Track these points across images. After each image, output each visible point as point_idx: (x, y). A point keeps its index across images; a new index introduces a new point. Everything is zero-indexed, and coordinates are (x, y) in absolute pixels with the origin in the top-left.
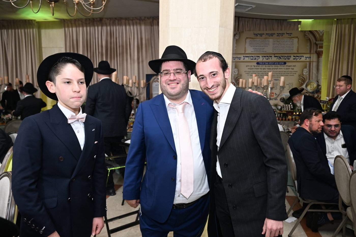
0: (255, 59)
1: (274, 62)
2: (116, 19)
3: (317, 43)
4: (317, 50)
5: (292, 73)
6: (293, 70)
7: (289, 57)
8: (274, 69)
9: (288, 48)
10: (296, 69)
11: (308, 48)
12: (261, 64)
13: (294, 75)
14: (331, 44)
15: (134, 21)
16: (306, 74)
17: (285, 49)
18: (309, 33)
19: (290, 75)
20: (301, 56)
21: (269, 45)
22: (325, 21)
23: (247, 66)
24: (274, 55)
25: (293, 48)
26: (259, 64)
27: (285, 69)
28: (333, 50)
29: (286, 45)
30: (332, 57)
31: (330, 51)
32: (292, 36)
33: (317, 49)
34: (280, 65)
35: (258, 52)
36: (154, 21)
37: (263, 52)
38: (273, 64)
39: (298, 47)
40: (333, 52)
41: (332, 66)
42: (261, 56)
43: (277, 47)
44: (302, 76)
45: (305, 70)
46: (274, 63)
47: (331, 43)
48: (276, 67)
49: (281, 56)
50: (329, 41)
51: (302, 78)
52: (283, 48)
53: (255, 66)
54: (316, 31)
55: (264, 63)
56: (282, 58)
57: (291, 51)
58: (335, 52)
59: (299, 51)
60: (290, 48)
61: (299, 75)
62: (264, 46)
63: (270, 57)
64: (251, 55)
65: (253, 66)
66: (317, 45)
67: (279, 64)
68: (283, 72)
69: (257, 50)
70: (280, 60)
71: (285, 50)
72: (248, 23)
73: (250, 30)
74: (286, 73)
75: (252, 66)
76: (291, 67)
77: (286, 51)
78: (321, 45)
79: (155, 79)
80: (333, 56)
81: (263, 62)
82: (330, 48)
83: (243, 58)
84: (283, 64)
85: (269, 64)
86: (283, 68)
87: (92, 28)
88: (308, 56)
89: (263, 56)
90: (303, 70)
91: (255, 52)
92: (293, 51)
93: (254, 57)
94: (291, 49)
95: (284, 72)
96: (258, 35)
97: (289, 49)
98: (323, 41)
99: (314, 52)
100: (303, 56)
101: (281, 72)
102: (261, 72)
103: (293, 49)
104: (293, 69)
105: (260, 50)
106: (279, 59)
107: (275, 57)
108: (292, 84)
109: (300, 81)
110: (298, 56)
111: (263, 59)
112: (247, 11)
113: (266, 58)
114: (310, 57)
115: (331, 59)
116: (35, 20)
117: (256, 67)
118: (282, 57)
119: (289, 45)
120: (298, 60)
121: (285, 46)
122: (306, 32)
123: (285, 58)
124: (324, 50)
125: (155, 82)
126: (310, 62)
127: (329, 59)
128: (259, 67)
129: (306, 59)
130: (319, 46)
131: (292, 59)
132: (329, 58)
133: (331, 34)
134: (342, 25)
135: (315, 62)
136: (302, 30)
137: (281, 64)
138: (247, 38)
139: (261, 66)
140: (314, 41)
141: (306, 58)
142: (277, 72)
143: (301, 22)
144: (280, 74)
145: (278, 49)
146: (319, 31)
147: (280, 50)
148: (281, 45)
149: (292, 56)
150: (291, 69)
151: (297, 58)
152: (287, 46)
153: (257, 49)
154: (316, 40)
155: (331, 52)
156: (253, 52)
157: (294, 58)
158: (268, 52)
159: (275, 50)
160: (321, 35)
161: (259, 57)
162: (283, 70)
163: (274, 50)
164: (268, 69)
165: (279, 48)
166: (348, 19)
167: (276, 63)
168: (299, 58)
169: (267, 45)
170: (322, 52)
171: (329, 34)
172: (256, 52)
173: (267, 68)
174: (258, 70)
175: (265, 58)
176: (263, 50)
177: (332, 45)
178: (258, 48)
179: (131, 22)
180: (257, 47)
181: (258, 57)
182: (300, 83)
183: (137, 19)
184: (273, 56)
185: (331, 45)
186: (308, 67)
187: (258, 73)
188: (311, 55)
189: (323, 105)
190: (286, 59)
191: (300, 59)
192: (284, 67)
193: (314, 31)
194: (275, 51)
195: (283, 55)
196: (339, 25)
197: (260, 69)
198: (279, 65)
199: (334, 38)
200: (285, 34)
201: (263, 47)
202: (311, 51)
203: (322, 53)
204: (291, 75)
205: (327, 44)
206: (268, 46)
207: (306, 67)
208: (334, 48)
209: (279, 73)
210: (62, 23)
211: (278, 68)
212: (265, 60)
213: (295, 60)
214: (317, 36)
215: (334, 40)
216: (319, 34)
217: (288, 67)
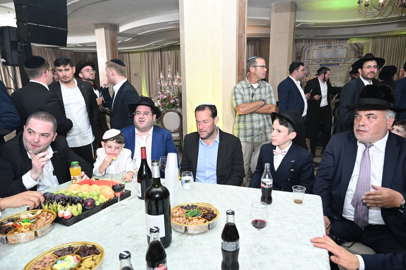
0: (319, 62)
6: (343, 69)
7: (341, 60)
18: (355, 44)
23: (313, 67)
25: (344, 54)
29: (339, 53)
32: (343, 47)
33: (359, 55)
38: (330, 65)
39: (347, 54)
42: (322, 60)
48: (332, 67)
52: (337, 55)
54: (359, 43)
56: (336, 61)
57: (342, 57)
59: (347, 57)
60: (341, 55)
64: (316, 60)
66: (359, 52)
67: (334, 65)
70: (335, 63)
73: (316, 45)
74: (339, 71)
75: (317, 67)
76: (342, 67)
77: (339, 57)
78: (362, 52)
81: (324, 64)
83: (311, 62)
84: (337, 65)
85: (328, 65)
89: (324, 60)
92: (344, 56)
96: (322, 47)
98: (363, 49)
99: (358, 57)
104: (343, 68)
107: (332, 60)
108: (342, 77)
111: (324, 62)
119: (341, 53)
120: (347, 62)
122: (353, 44)
123: (339, 61)
131: (342, 62)
133: (370, 45)
136: (350, 43)
138: (314, 49)
140: (358, 50)
141: (352, 61)
143: (349, 38)
145: (334, 56)
146: (361, 43)
149: (343, 59)
151: (346, 61)
156: (318, 58)
157: (344, 61)
158: (327, 58)
159: (332, 56)
162: (337, 69)
166: (380, 37)
167: (332, 65)
171: (368, 45)
176: (325, 57)
180: (320, 55)
184: (330, 60)
188: (355, 59)
192: (337, 67)
195: (337, 59)
196: (375, 39)
199: (371, 47)
200: (339, 46)
202: (355, 56)
204: (342, 72)
205: (366, 51)
206: (328, 54)
209: (334, 71)
211: (334, 67)
212: (325, 63)
213: (345, 62)
214: (360, 46)
215: (371, 49)
216: (361, 46)
217: (340, 67)
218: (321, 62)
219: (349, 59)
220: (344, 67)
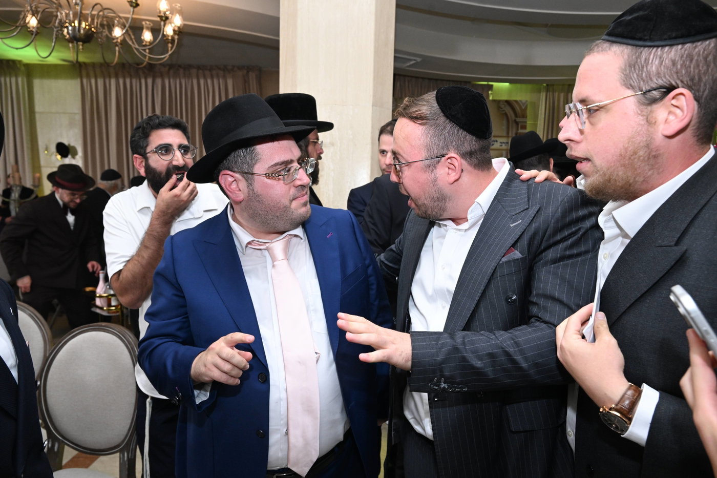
2: (180, 66)
3: (517, 120)
11: (504, 127)
14: (539, 122)
15: (214, 72)
18: (505, 104)
22: (529, 86)
33: (518, 130)
36: (250, 73)
50: (536, 118)
54: (516, 101)
66: (517, 123)
72: (410, 85)
78: (523, 124)
87: (134, 81)
88: (505, 141)
98: (526, 117)
100: (497, 141)
112: (408, 67)
116: (20, 62)
122: (501, 103)
129: (501, 146)
130: (521, 125)
133: (539, 107)
134: (554, 93)
136: (494, 99)
140: (513, 117)
141: (501, 144)
143: (492, 86)
146: (521, 101)
154: (516, 115)
160: (523, 108)
166: (563, 85)
171: (536, 107)
177: (540, 124)
179: (207, 73)
183: (220, 69)
185: (538, 125)
193: (514, 102)
196: (551, 93)
199: (543, 114)
202: (508, 133)
205: (533, 123)
208: (542, 130)
210: (77, 69)
214: (518, 108)
215: (543, 116)
216: (520, 107)
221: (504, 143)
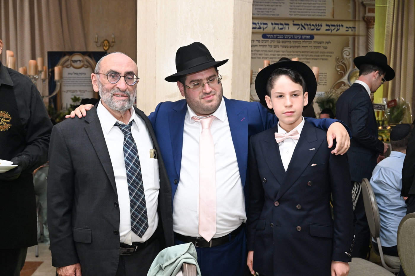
0: (260, 28)
1: (294, 35)
3: (364, 3)
4: (366, 15)
5: (324, 55)
6: (325, 50)
7: (319, 25)
8: (294, 47)
9: (316, 10)
10: (330, 48)
11: (351, 10)
12: (269, 38)
13: (329, 58)
14: (388, 6)
16: (348, 57)
17: (312, 12)
19: (320, 59)
20: (340, 26)
21: (284, 3)
24: (293, 21)
25: (325, 10)
26: (267, 37)
27: (313, 48)
28: (392, 16)
29: (314, 4)
30: (390, 29)
31: (387, 17)
33: (365, 13)
34: (303, 40)
35: (264, 16)
37: (273, 15)
38: (291, 38)
39: (333, 8)
40: (391, 20)
41: (389, 44)
42: (269, 23)
43: (297, 8)
44: (342, 60)
45: (347, 51)
46: (292, 36)
47: (388, 3)
48: (297, 45)
49: (305, 24)
51: (341, 64)
52: (307, 9)
53: (259, 41)
55: (275, 36)
56: (306, 27)
57: (321, 15)
58: (395, 20)
59: (335, 17)
60: (320, 10)
61: (336, 58)
62: (275, 4)
63: (286, 24)
65: (257, 41)
66: (364, 6)
67: (301, 39)
68: (309, 54)
69: (263, 12)
70: (303, 32)
71: (311, 14)
74: (315, 56)
76: (322, 45)
77: (314, 15)
78: (371, 7)
79: (68, 60)
80: (391, 26)
81: (273, 34)
82: (387, 12)
84: (308, 39)
85: (284, 38)
86: (310, 47)
88: (351, 26)
89: (273, 23)
90: (343, 49)
91: (258, 14)
92: (325, 15)
93: (258, 24)
94: (322, 13)
95: (311, 52)
97: (319, 13)
99: (361, 19)
100: (342, 26)
101: (306, 54)
102: (270, 51)
103: (324, 13)
104: (326, 48)
105: (268, 12)
106: (302, 29)
107: (294, 25)
108: (325, 75)
109: (339, 70)
110: (334, 26)
111: (274, 29)
113: (278, 28)
114: (354, 27)
115: (388, 32)
117: (261, 44)
118: (307, 25)
119: (318, 5)
120: (334, 32)
121: (311, 6)
123: (312, 27)
124: (377, 15)
125: (67, 67)
126: (354, 36)
127: (385, 32)
128: (267, 44)
129: (347, 31)
130: (368, 8)
131: (323, 30)
132: (386, 30)
135: (362, 36)
137: (306, 39)
139: (271, 41)
141: (347, 29)
142: (299, 53)
144: (304, 57)
145: (299, 12)
147: (302, 12)
148: (304, 4)
149: (324, 24)
150: (322, 48)
151: (333, 28)
152: (315, 7)
153: (262, 10)
155: (388, 19)
156: (256, 16)
157: (328, 28)
158: (280, 16)
159: (294, 12)
161: (266, 24)
162: (310, 49)
163: (292, 13)
164: (283, 46)
165: (301, 9)
167: (296, 37)
168: (336, 29)
169: (280, 3)
170: (374, 18)
172: (261, 14)
173: (281, 46)
174: (265, 49)
175: (277, 26)
176: (274, 12)
178: (264, 9)
180: (262, 5)
181: (264, 24)
182: (339, 73)
184: (291, 23)
185: (387, 8)
186: (351, 45)
187: (266, 53)
188: (355, 24)
189: (378, 113)
190: (313, 30)
191: (338, 30)
192: (311, 45)
194: (295, 15)
195: (308, 23)
197: (268, 46)
198: (301, 41)
201: (274, 7)
202: (355, 17)
203: (374, 21)
204: (323, 59)
205: (381, 5)
206: (282, 4)
207: (348, 46)
208: (392, 13)
209: (303, 55)
211: (301, 45)
212: (277, 30)
213: (329, 32)
217: (317, 45)
218: (265, 26)
219: (339, 23)
220: (328, 46)
221: (350, 28)
